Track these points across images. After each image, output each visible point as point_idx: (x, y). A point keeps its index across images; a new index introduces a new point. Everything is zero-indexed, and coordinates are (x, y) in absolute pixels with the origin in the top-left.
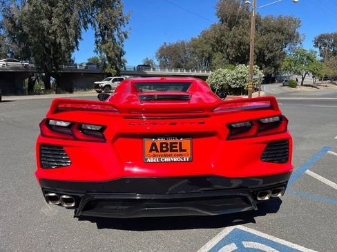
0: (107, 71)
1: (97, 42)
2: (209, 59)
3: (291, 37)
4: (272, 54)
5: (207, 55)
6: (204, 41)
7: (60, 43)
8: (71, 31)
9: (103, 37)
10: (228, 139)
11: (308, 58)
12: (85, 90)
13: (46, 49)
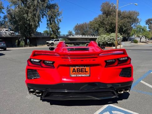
0: (52, 36)
1: (47, 24)
2: (98, 30)
3: (135, 20)
4: (126, 28)
5: (96, 29)
6: (95, 23)
7: (32, 24)
8: (37, 19)
9: (50, 21)
10: (105, 67)
11: (143, 30)
12: (42, 45)
13: (26, 27)
